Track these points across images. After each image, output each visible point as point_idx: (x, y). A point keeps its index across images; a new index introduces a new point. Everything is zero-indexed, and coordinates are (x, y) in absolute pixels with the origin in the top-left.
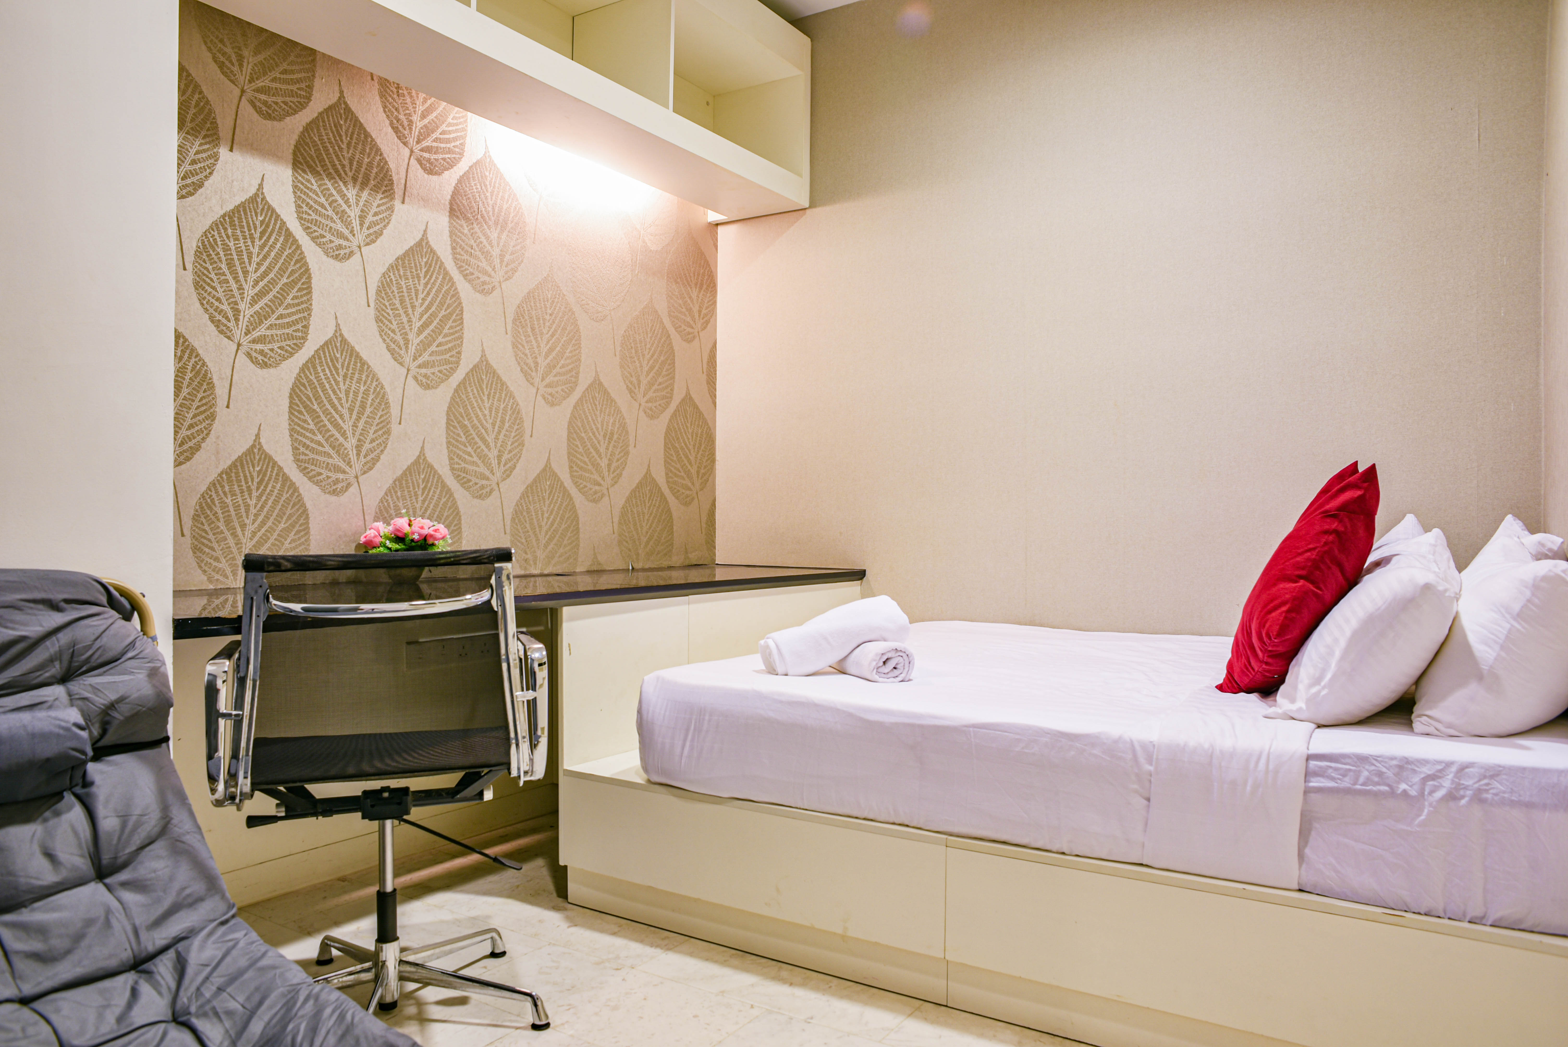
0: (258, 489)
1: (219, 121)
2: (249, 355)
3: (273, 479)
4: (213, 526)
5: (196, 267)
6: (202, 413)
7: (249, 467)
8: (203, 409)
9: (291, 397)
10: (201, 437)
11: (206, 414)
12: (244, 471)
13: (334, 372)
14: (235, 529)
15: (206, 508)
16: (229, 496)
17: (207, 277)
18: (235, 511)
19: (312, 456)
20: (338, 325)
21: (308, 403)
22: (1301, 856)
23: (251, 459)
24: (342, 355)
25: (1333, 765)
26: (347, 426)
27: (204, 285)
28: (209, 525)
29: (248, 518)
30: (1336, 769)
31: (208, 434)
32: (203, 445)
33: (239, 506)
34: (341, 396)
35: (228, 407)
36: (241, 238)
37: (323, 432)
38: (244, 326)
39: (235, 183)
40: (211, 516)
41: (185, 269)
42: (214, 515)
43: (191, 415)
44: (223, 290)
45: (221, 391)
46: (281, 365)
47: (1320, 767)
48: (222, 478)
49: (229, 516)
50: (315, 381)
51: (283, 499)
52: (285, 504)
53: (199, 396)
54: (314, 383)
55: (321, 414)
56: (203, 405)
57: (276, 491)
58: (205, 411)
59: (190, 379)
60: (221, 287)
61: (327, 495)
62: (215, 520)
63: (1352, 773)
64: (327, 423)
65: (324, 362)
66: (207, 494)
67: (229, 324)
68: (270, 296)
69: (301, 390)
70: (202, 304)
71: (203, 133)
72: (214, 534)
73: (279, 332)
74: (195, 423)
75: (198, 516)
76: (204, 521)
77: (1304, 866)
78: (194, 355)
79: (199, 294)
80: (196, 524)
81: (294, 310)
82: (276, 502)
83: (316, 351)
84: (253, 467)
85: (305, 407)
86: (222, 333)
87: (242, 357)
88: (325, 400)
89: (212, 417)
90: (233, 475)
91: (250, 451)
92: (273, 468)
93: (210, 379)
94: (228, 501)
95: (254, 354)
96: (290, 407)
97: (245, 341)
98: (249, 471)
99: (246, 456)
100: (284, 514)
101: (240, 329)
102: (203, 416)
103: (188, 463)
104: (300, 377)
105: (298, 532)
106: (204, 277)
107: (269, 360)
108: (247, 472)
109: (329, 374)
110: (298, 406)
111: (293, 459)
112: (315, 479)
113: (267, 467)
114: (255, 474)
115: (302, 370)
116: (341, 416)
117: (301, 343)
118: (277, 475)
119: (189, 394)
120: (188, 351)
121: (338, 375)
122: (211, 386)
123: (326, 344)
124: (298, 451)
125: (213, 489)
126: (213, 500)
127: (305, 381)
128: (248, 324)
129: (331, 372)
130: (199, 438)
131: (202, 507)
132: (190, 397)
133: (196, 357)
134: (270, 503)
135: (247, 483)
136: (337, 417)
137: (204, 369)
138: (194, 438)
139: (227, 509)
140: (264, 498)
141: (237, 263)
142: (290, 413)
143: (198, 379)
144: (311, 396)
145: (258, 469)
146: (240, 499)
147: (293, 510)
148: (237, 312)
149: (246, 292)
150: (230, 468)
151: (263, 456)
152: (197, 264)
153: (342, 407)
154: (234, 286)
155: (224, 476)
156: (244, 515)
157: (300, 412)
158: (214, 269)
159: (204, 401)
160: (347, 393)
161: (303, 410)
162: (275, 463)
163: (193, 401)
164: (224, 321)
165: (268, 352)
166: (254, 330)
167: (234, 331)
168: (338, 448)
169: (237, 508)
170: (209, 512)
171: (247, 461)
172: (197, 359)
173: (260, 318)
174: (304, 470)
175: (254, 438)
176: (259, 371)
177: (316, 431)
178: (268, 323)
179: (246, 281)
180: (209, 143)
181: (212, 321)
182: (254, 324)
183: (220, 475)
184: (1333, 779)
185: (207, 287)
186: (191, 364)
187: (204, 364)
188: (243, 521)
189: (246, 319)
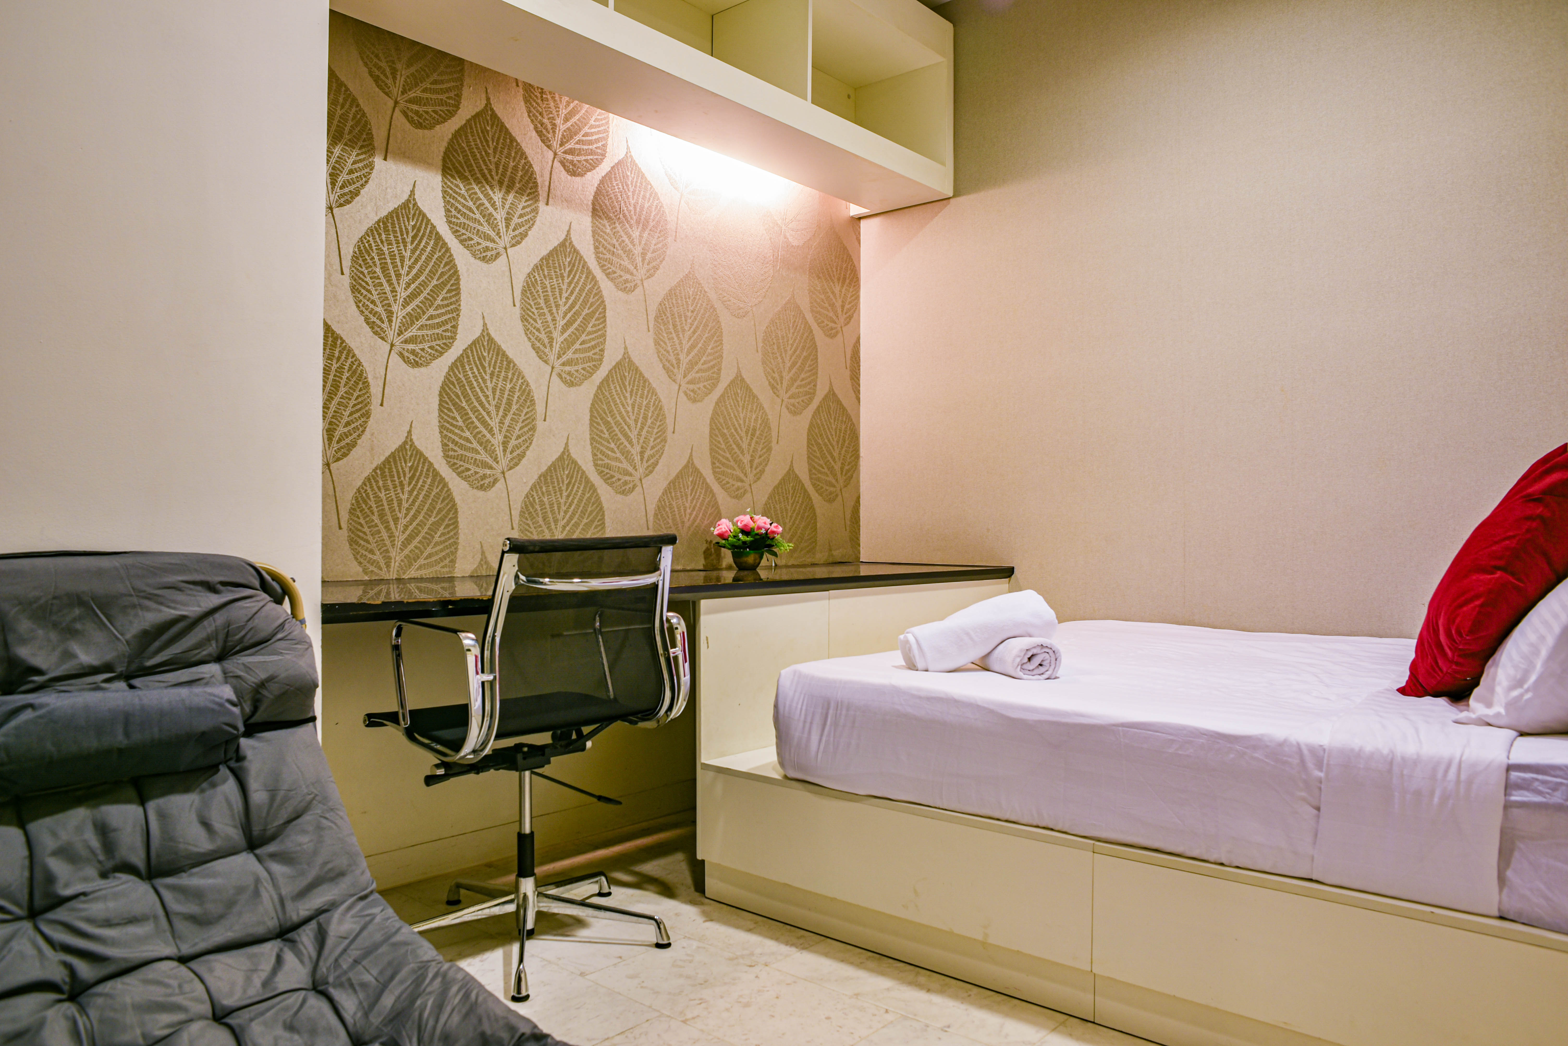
0: (410, 484)
1: (374, 132)
2: (401, 355)
3: (424, 475)
4: (368, 519)
5: (353, 271)
6: (358, 411)
7: (401, 463)
8: (359, 406)
9: (440, 395)
10: (357, 434)
11: (361, 412)
12: (396, 467)
13: (481, 371)
14: (388, 522)
15: (361, 502)
16: (383, 491)
17: (363, 280)
18: (388, 505)
19: (460, 452)
20: (485, 325)
21: (457, 401)
22: (1502, 880)
23: (403, 455)
24: (489, 353)
25: (1540, 777)
26: (494, 423)
27: (360, 288)
28: (364, 518)
29: (400, 513)
30: (1544, 782)
31: (363, 431)
32: (359, 442)
33: (392, 500)
34: (488, 393)
35: (382, 405)
36: (394, 242)
37: (471, 429)
38: (397, 327)
39: (389, 190)
40: (366, 510)
41: (342, 273)
42: (368, 509)
43: (347, 413)
44: (377, 293)
45: (375, 389)
46: (432, 364)
47: (1524, 779)
48: (376, 473)
49: (383, 510)
50: (463, 379)
51: (433, 493)
52: (436, 499)
53: (355, 395)
54: (462, 381)
55: (469, 412)
56: (358, 403)
57: (427, 486)
58: (360, 409)
59: (347, 378)
60: (376, 290)
61: (475, 490)
62: (370, 514)
63: (1564, 788)
64: (475, 420)
65: (472, 360)
66: (363, 488)
67: (383, 326)
68: (421, 298)
69: (450, 388)
70: (358, 307)
71: (360, 144)
72: (369, 527)
73: (429, 332)
74: (352, 420)
75: (354, 509)
76: (360, 515)
77: (1505, 890)
78: (351, 355)
79: (355, 297)
80: (352, 517)
81: (443, 311)
82: (427, 496)
83: (465, 350)
84: (405, 463)
85: (454, 405)
86: (376, 335)
87: (395, 357)
88: (472, 397)
89: (367, 415)
90: (386, 470)
91: (402, 448)
92: (424, 463)
93: (366, 378)
94: (382, 495)
95: (406, 354)
96: (440, 405)
97: (397, 341)
98: (401, 466)
99: (399, 452)
100: (434, 508)
101: (393, 330)
102: (359, 414)
103: (345, 459)
104: (450, 375)
105: (448, 526)
106: (360, 281)
107: (420, 359)
108: (400, 468)
109: (477, 373)
110: (447, 403)
111: (442, 455)
112: (464, 475)
113: (418, 463)
114: (407, 470)
115: (451, 368)
116: (488, 413)
117: (450, 343)
118: (428, 470)
119: (346, 393)
120: (345, 352)
121: (485, 372)
122: (366, 385)
123: (474, 343)
124: (447, 448)
125: (368, 484)
126: (368, 495)
127: (454, 379)
128: (400, 325)
129: (478, 370)
130: (355, 435)
131: (357, 502)
132: (347, 396)
133: (353, 357)
134: (421, 497)
135: (399, 478)
136: (484, 414)
137: (360, 369)
138: (351, 435)
139: (381, 503)
140: (415, 493)
141: (390, 267)
142: (440, 410)
143: (354, 379)
144: (460, 394)
145: (410, 465)
146: (393, 494)
147: (443, 505)
148: (390, 314)
149: (399, 294)
150: (384, 463)
151: (414, 452)
152: (353, 269)
153: (489, 404)
154: (387, 289)
155: (378, 471)
156: (397, 509)
157: (449, 410)
158: (369, 273)
159: (360, 400)
160: (494, 391)
161: (452, 407)
162: (426, 459)
163: (350, 399)
164: (378, 322)
165: (419, 351)
166: (406, 330)
167: (387, 332)
168: (485, 445)
169: (390, 502)
170: (364, 506)
171: (399, 458)
172: (353, 360)
173: (412, 318)
174: (452, 466)
175: (406, 435)
176: (411, 370)
177: (465, 428)
178: (419, 323)
179: (399, 283)
180: (365, 153)
181: (368, 323)
182: (406, 325)
183: (375, 470)
184: (1540, 793)
185: (363, 291)
186: (347, 364)
187: (360, 364)
188: (396, 514)
189: (399, 320)
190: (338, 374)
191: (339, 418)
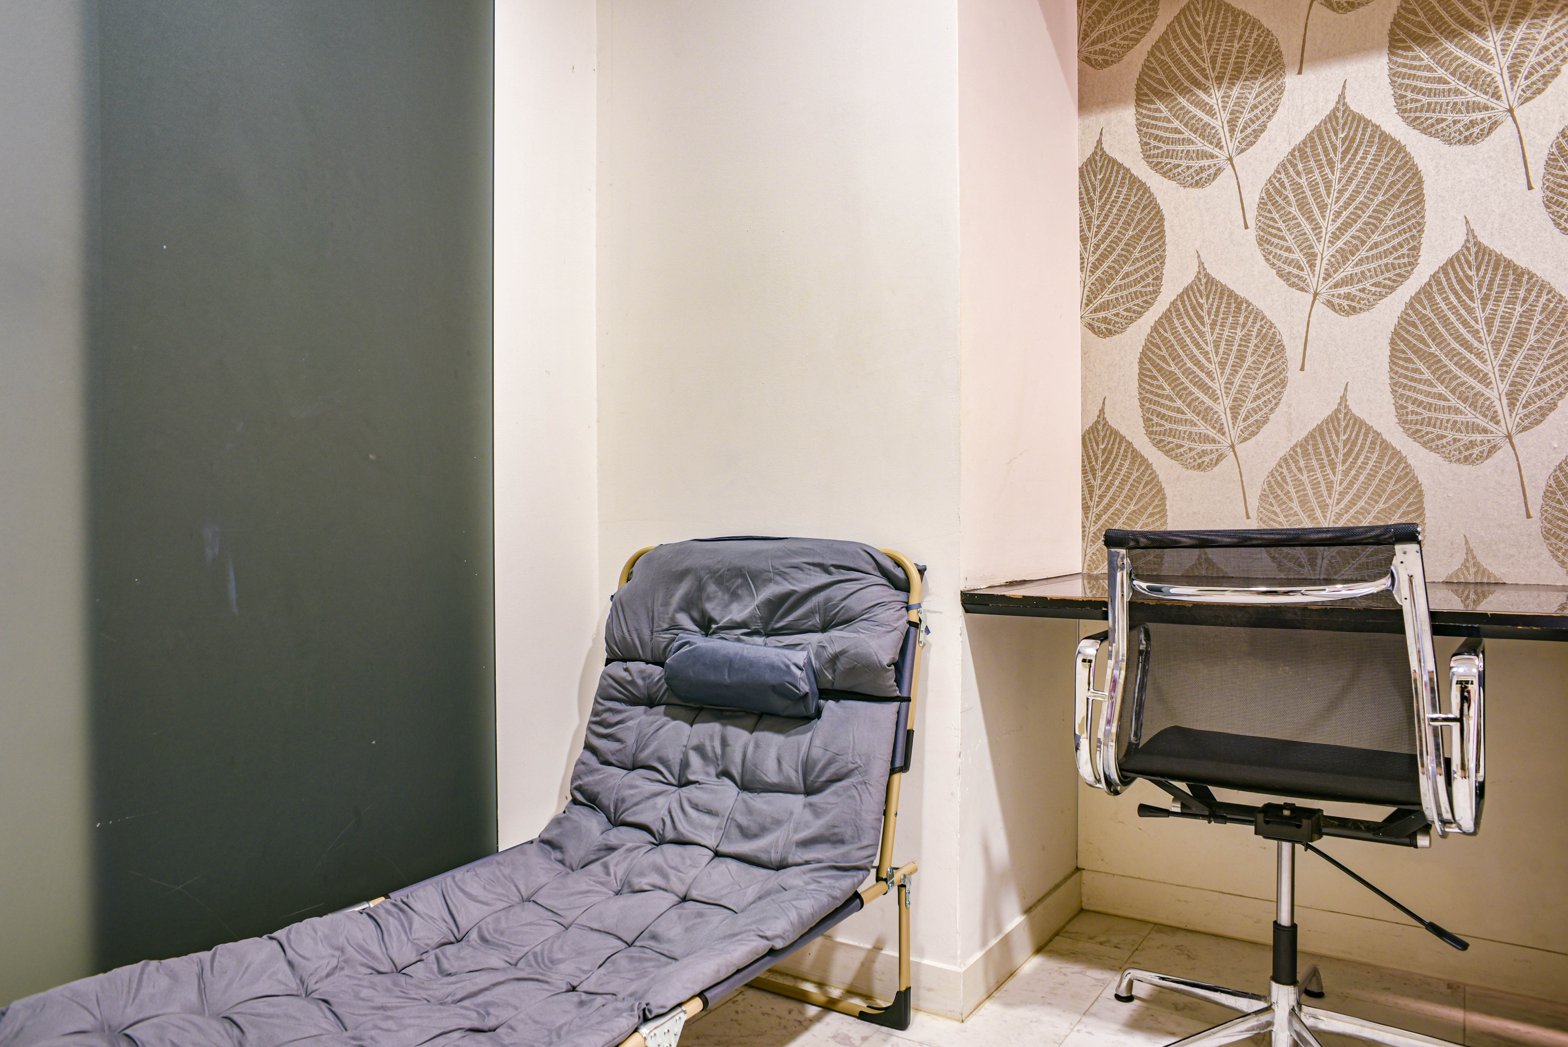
1: (1283, 48)
2: (1330, 304)
3: (1366, 449)
4: (1284, 507)
5: (1260, 221)
6: (1269, 381)
7: (1331, 437)
8: (1270, 376)
10: (1269, 407)
11: (1274, 382)
12: (1324, 442)
14: (1313, 510)
15: (1275, 486)
16: (1305, 473)
17: (1273, 228)
18: (1313, 489)
19: (1426, 414)
21: (1421, 346)
27: (1269, 238)
28: (1279, 506)
29: (1330, 498)
31: (1277, 404)
32: (1271, 417)
33: (1319, 483)
35: (1302, 369)
36: (1315, 168)
37: (1447, 380)
38: (1323, 271)
39: (1306, 108)
40: (1282, 496)
41: (1246, 227)
42: (1285, 494)
43: (1256, 386)
44: (1293, 236)
45: (1293, 352)
48: (1295, 451)
49: (1306, 495)
53: (1266, 363)
55: (1443, 357)
56: (1270, 372)
57: (1371, 463)
58: (1273, 378)
59: (1256, 345)
60: (1291, 234)
61: (1454, 465)
62: (1287, 501)
64: (1453, 367)
65: (1446, 287)
66: (1277, 471)
67: (1301, 274)
68: (1359, 224)
70: (1268, 260)
71: (1264, 71)
72: (1285, 516)
73: (1372, 266)
74: (1262, 393)
75: (1267, 496)
76: (1273, 502)
78: (1260, 318)
79: (1263, 250)
80: (1264, 504)
82: (1371, 476)
84: (1338, 435)
86: (1293, 286)
87: (1319, 307)
89: (1283, 383)
90: (1310, 447)
91: (1333, 418)
93: (1279, 341)
94: (1304, 477)
96: (1392, 356)
97: (1323, 288)
99: (1327, 424)
101: (1317, 276)
102: (1271, 385)
103: (1254, 439)
104: (1408, 315)
106: (1270, 230)
108: (1330, 443)
109: (1455, 302)
110: (1404, 352)
111: (1397, 420)
117: (1407, 271)
119: (1254, 362)
120: (1252, 316)
122: (1281, 348)
125: (1284, 465)
126: (1284, 478)
128: (1327, 267)
130: (1266, 410)
131: (1270, 486)
132: (1255, 366)
133: (1262, 320)
134: (1362, 478)
135: (1329, 455)
137: (1271, 332)
138: (1261, 410)
139: (1301, 488)
140: (1353, 472)
141: (1311, 200)
143: (1265, 344)
144: (1425, 336)
146: (1319, 475)
148: (1311, 258)
149: (1324, 230)
150: (1306, 440)
151: (1351, 422)
152: (1260, 218)
154: (1307, 227)
155: (1298, 449)
156: (1325, 493)
157: (1408, 360)
158: (1281, 216)
159: (1272, 368)
160: (1489, 322)
161: (1412, 356)
163: (1259, 369)
164: (1295, 271)
167: (1308, 280)
169: (1316, 486)
170: (1279, 492)
172: (1263, 323)
173: (1344, 256)
176: (1344, 319)
179: (1323, 217)
180: (1271, 78)
181: (1281, 276)
182: (1337, 265)
183: (1293, 449)
185: (1273, 240)
186: (1255, 330)
187: (1272, 326)
189: (1325, 261)
190: (1243, 343)
191: (1246, 393)
